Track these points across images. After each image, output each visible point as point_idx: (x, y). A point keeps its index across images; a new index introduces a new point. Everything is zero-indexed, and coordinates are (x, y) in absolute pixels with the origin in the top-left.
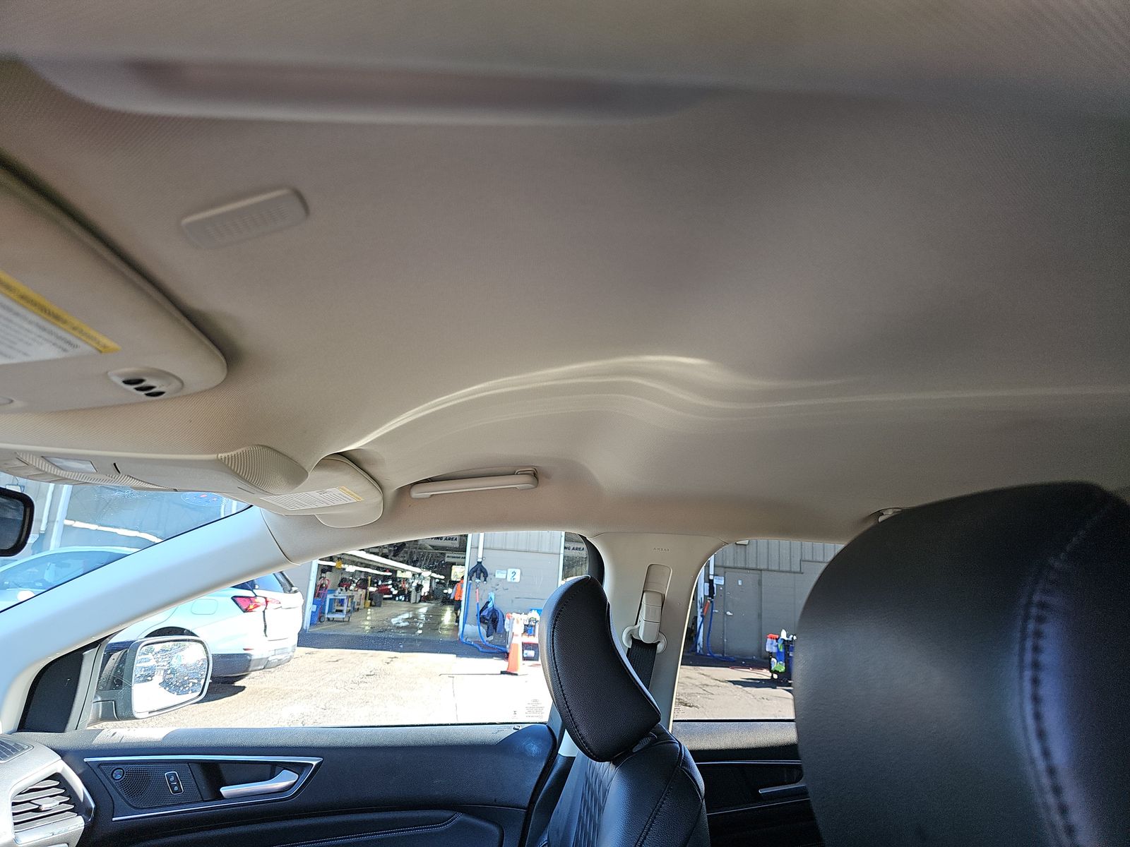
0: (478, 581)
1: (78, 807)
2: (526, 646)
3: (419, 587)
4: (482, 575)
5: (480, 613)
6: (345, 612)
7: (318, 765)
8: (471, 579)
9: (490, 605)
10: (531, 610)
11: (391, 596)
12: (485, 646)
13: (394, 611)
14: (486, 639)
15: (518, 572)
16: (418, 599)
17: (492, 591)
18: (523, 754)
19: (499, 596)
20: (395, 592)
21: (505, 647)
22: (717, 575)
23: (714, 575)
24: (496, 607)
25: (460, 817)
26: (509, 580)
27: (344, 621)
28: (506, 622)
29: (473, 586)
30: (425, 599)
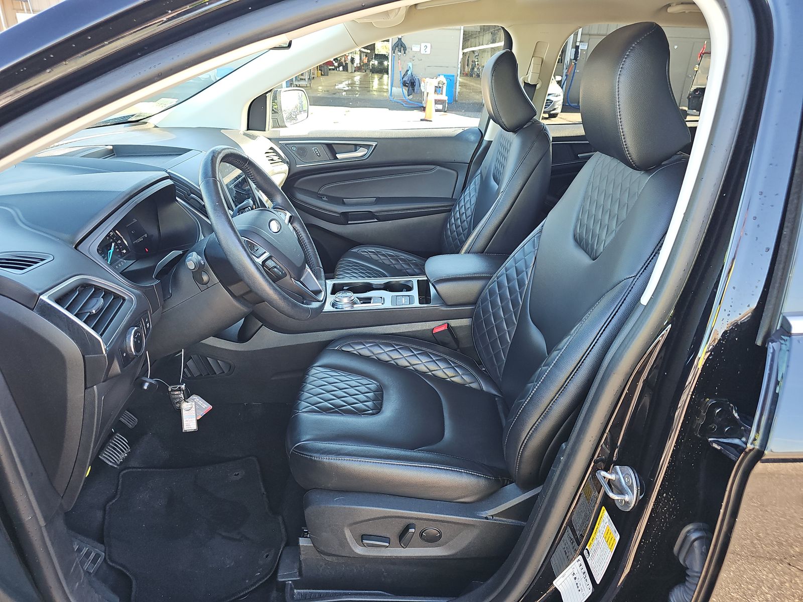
0: (400, 53)
1: (283, 161)
2: (437, 102)
3: (353, 60)
4: (402, 49)
5: (403, 78)
6: (307, 80)
7: (376, 145)
8: (394, 53)
9: (409, 73)
10: (439, 75)
11: (333, 67)
12: (407, 102)
13: (338, 78)
14: (407, 97)
15: (429, 45)
16: (354, 69)
17: (410, 62)
18: (467, 141)
19: (416, 65)
20: (336, 64)
21: (422, 103)
22: (582, 42)
23: (580, 42)
24: (413, 73)
25: (438, 168)
26: (423, 52)
27: (307, 87)
28: (421, 85)
29: (396, 58)
30: (358, 69)
